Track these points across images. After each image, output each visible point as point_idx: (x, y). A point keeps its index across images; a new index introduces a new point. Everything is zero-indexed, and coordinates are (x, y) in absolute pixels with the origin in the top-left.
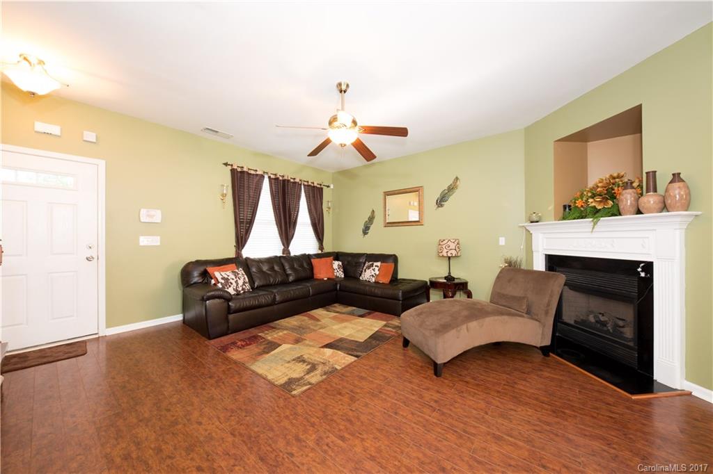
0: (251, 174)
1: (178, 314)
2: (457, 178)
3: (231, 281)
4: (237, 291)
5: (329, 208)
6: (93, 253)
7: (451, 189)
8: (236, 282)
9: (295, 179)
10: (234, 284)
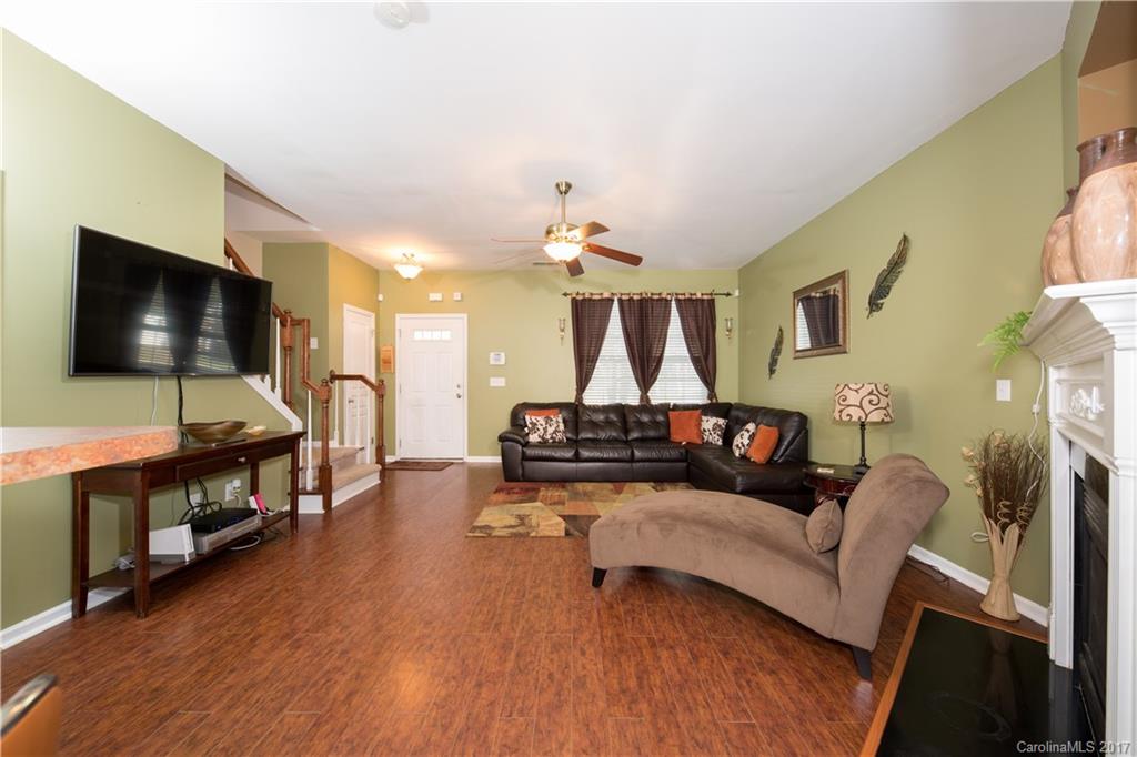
0: (595, 300)
1: (497, 455)
2: (905, 239)
3: (539, 427)
4: (543, 438)
5: (729, 330)
6: (460, 391)
7: (896, 264)
8: (545, 430)
9: (660, 294)
10: (542, 430)
